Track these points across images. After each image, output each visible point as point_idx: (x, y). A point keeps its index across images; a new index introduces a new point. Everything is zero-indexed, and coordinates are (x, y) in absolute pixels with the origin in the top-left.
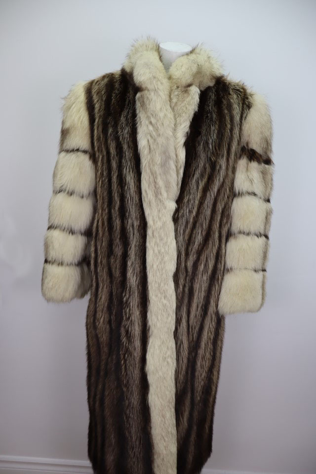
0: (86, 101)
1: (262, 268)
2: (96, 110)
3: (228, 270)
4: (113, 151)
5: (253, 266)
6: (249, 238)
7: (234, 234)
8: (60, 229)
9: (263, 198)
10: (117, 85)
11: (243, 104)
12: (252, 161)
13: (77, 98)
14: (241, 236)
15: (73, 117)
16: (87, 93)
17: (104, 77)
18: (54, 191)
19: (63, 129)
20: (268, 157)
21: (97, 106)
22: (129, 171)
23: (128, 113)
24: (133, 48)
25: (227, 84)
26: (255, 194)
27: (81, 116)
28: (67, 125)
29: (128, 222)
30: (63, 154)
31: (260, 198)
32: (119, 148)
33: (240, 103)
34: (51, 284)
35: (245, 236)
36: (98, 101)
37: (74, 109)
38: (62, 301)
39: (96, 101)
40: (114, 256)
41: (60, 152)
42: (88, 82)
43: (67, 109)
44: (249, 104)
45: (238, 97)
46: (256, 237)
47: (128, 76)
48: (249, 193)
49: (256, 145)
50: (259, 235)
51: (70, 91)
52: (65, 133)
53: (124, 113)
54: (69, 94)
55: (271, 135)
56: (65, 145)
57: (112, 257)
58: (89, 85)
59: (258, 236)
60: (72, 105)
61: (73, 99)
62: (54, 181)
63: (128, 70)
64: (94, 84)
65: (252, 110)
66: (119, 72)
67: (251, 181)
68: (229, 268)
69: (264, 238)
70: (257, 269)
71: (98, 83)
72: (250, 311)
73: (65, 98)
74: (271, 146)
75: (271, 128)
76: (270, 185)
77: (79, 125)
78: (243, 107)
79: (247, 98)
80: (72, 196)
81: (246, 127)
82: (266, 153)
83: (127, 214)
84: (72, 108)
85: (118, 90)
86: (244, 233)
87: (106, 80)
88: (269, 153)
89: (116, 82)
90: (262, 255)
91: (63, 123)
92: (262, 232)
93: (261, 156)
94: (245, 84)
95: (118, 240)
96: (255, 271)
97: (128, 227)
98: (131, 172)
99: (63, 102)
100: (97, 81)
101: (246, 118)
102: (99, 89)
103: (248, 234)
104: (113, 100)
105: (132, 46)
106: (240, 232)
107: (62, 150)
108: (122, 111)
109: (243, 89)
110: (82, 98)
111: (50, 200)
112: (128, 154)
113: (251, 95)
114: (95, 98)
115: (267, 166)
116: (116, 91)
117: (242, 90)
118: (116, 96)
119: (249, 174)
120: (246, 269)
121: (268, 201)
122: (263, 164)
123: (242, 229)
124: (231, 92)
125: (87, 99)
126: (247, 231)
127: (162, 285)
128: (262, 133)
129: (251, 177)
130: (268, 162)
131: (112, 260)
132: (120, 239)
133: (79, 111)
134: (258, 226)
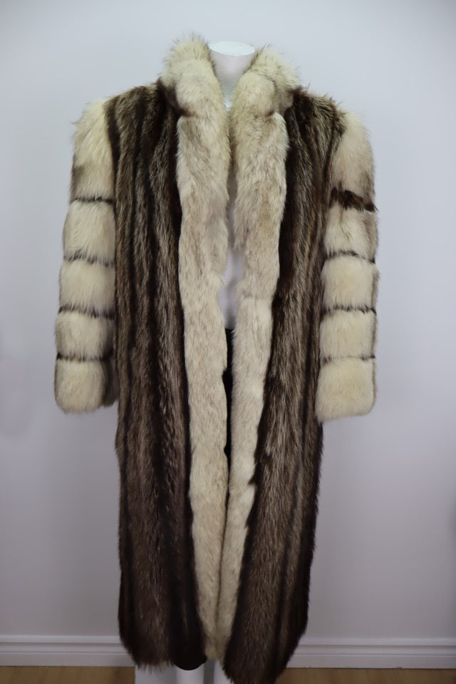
0: (108, 127)
1: (371, 353)
2: (122, 142)
3: (325, 361)
4: (140, 200)
5: (360, 353)
6: (350, 315)
7: (329, 310)
8: (79, 312)
9: (367, 257)
10: (150, 107)
11: (333, 128)
12: (348, 208)
13: (93, 124)
14: (339, 312)
15: (90, 150)
16: (108, 116)
17: (132, 93)
18: (65, 257)
19: (75, 167)
20: (371, 201)
21: (123, 136)
22: (163, 232)
23: (164, 148)
24: (173, 52)
25: (310, 99)
26: (354, 254)
27: (101, 149)
28: (81, 162)
29: (159, 301)
30: (76, 204)
31: (364, 258)
32: (149, 197)
33: (329, 127)
34: (70, 388)
35: (344, 312)
36: (124, 128)
37: (91, 139)
38: (86, 410)
39: (121, 128)
40: (137, 348)
41: (72, 201)
42: (108, 99)
43: (80, 138)
44: (341, 128)
45: (326, 118)
46: (361, 313)
47: (166, 94)
48: (344, 253)
49: (352, 184)
50: (365, 309)
51: (84, 112)
52: (77, 173)
53: (158, 149)
54: (82, 118)
55: (372, 168)
56: (78, 190)
57: (134, 349)
58: (112, 104)
59: (363, 312)
60: (88, 133)
61: (88, 124)
62: (64, 242)
63: (167, 83)
64: (118, 103)
65: (344, 135)
66: (154, 87)
67: (348, 236)
68: (327, 357)
69: (372, 313)
70: (365, 357)
71: (123, 102)
72: (360, 414)
73: (77, 123)
74: (373, 185)
75: (372, 160)
76: (375, 239)
77: (100, 162)
78: (333, 132)
79: (338, 120)
80: (94, 264)
81: (337, 162)
82: (368, 195)
83: (158, 291)
84: (88, 136)
85: (151, 115)
86: (342, 308)
87: (136, 97)
88: (371, 194)
89: (149, 101)
90: (371, 336)
91: (75, 158)
92: (369, 306)
93: (361, 199)
94: (334, 99)
95: (144, 326)
96: (363, 359)
97: (159, 309)
98: (165, 231)
99: (75, 128)
100: (123, 99)
101: (336, 149)
102: (126, 109)
103: (349, 309)
104: (144, 130)
105: (172, 50)
106: (336, 308)
107: (74, 198)
108: (155, 144)
109: (332, 106)
110: (101, 122)
111: (61, 271)
112: (163, 207)
113: (343, 114)
114: (120, 124)
115: (370, 213)
116: (149, 117)
117: (330, 108)
118: (148, 124)
119: (343, 226)
120: (350, 357)
121: (373, 261)
122: (365, 211)
123: (339, 302)
124: (317, 112)
125: (109, 124)
126: (346, 304)
127: (207, 387)
128: (360, 167)
129: (347, 230)
130: (371, 207)
131: (134, 354)
132: (147, 324)
133: (98, 142)
134: (362, 297)
